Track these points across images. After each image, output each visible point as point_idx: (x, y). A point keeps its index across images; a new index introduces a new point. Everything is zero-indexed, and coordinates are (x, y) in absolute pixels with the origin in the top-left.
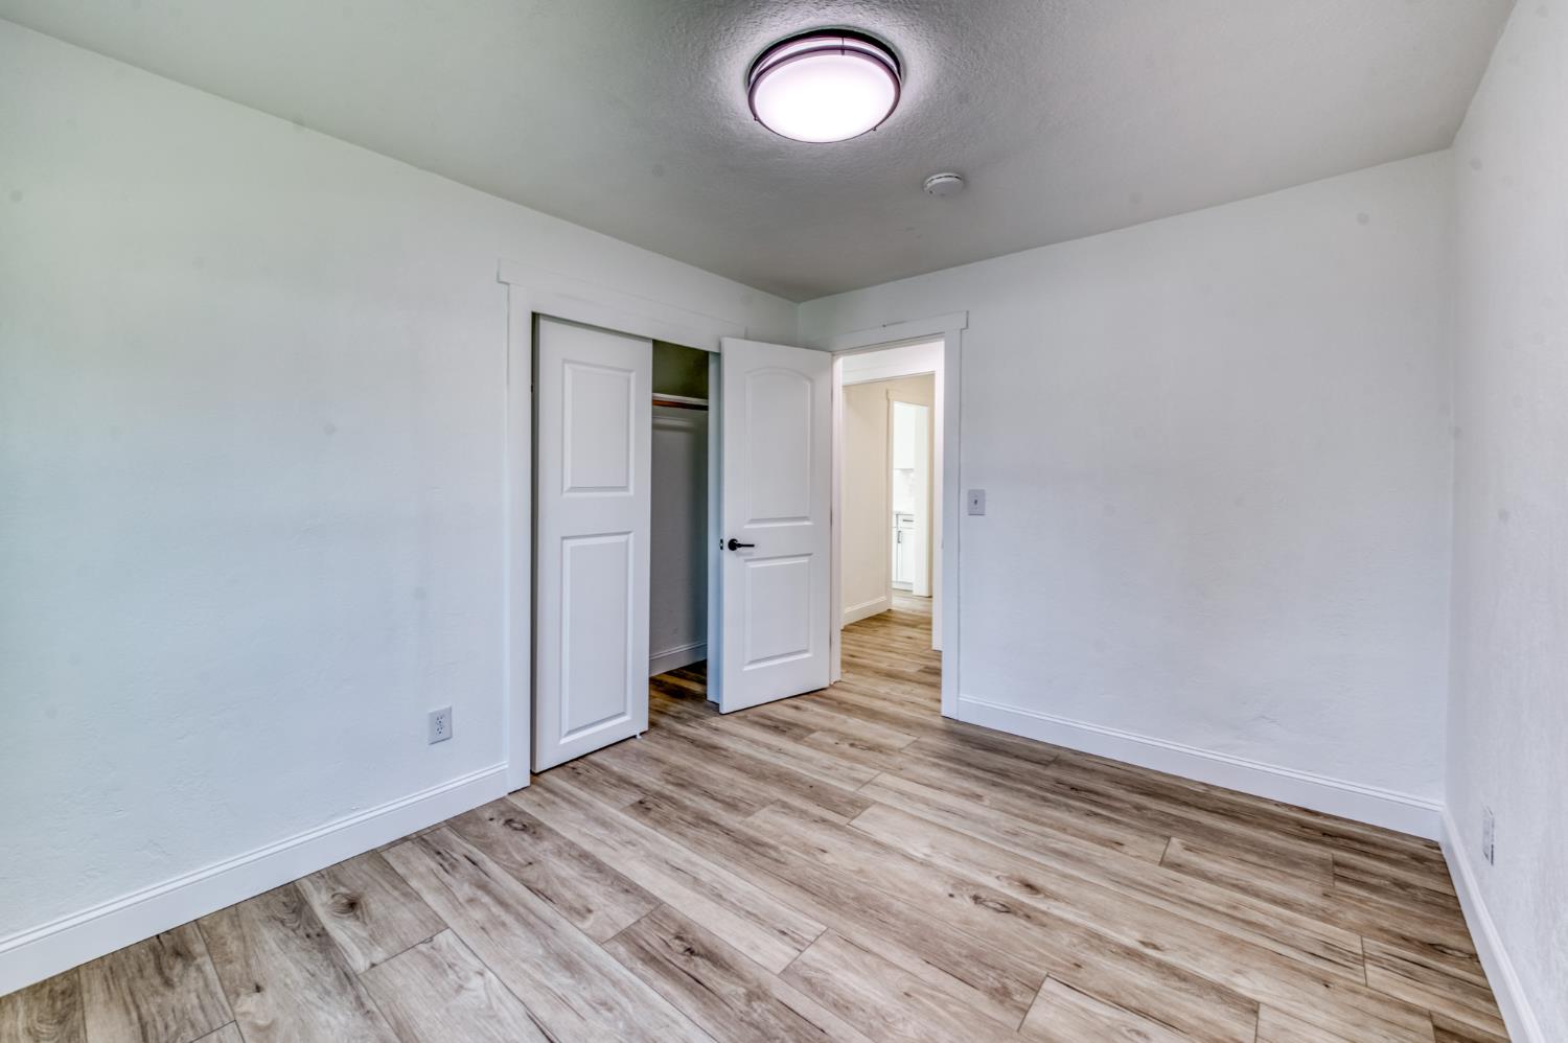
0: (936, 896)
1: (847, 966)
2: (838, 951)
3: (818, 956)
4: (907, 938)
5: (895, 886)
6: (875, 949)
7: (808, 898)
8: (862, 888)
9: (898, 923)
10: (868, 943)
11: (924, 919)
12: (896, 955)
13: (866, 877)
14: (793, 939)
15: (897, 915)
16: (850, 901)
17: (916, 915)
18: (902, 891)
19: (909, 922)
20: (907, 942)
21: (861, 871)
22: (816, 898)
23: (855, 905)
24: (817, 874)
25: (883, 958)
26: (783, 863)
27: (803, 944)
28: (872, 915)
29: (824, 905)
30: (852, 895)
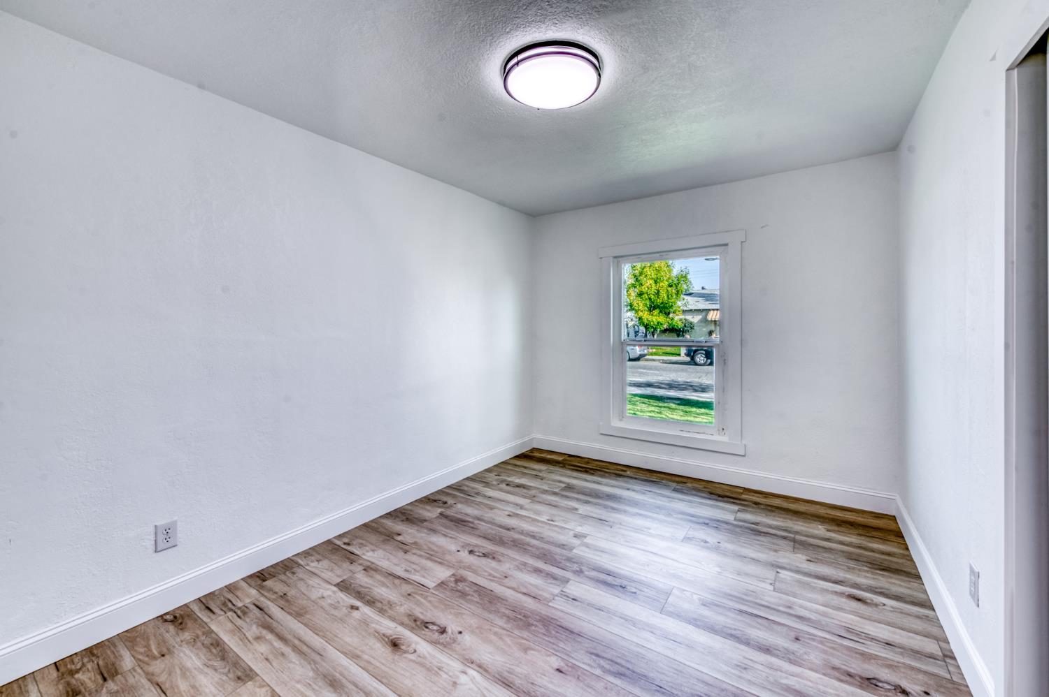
0: (472, 632)
1: (536, 586)
2: (541, 593)
3: (551, 589)
4: (499, 602)
5: (501, 638)
6: (520, 596)
7: (565, 624)
8: (525, 634)
9: (503, 610)
10: (524, 598)
11: (486, 615)
12: (508, 593)
13: (521, 645)
14: (567, 597)
15: (504, 615)
16: (535, 623)
17: (491, 616)
18: (495, 634)
19: (497, 612)
20: (500, 600)
21: (526, 650)
22: (558, 623)
23: (531, 621)
24: (562, 645)
25: (517, 591)
26: (592, 654)
27: (562, 594)
28: (520, 614)
29: (552, 618)
30: (533, 628)
